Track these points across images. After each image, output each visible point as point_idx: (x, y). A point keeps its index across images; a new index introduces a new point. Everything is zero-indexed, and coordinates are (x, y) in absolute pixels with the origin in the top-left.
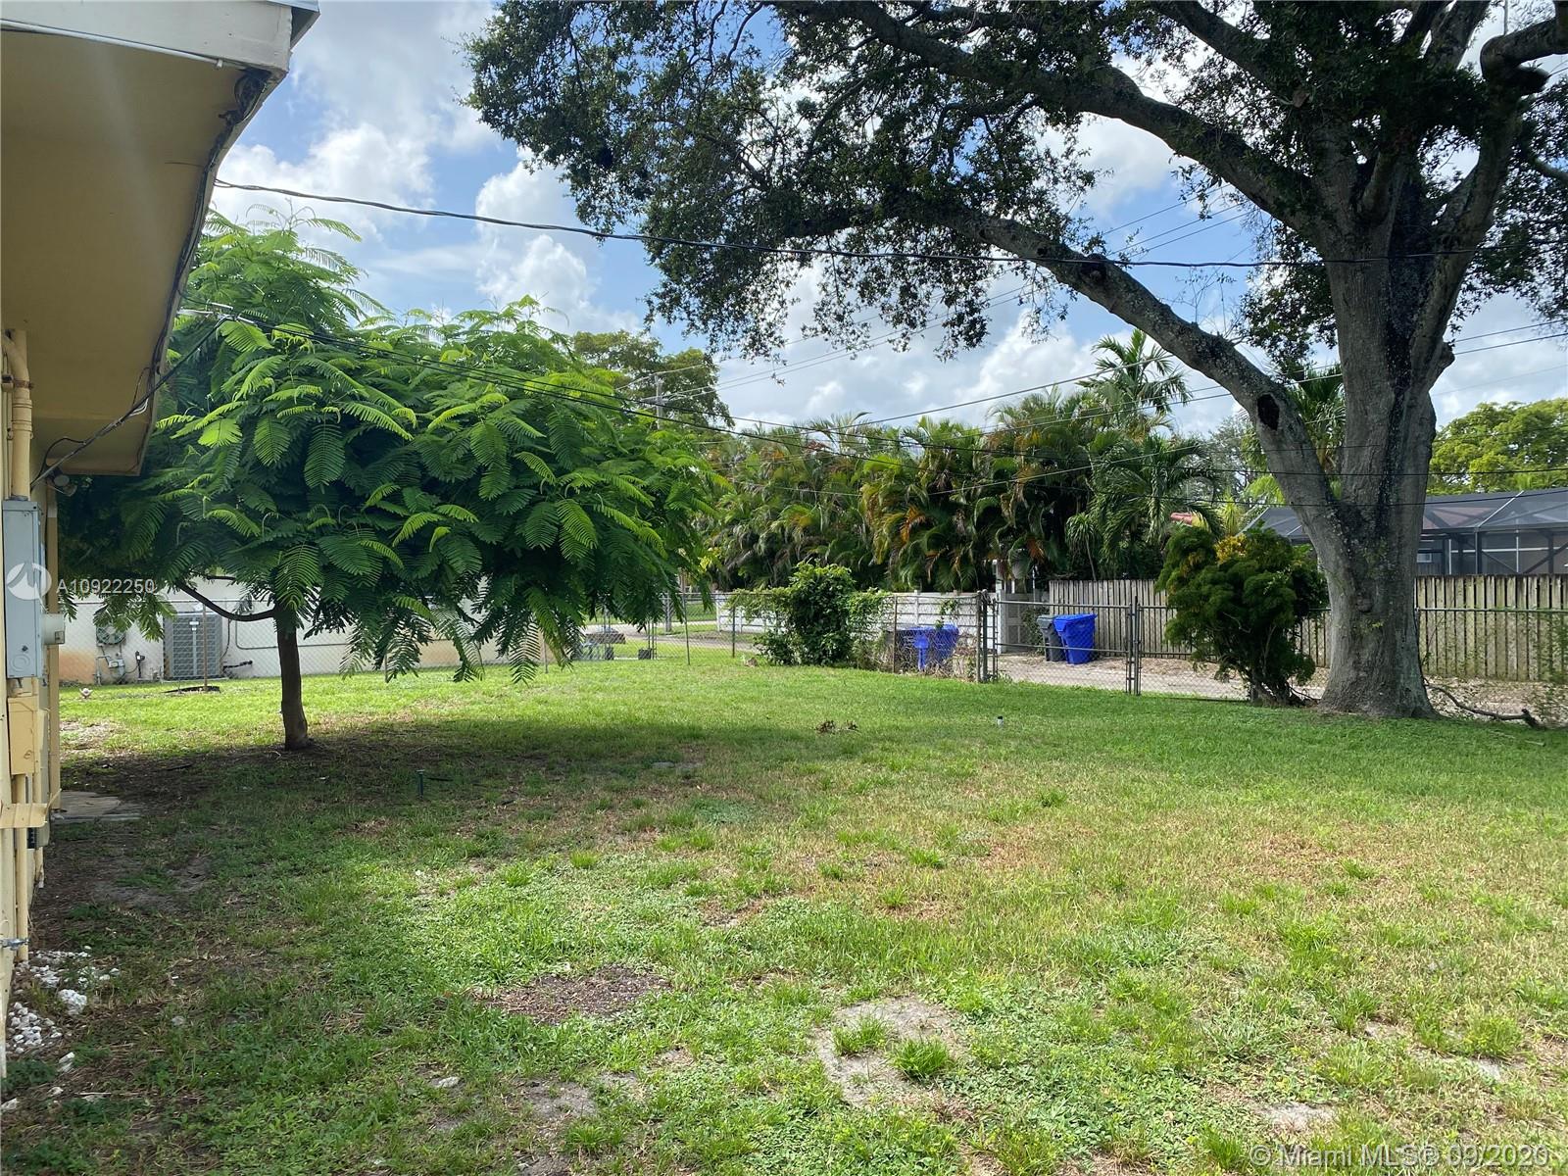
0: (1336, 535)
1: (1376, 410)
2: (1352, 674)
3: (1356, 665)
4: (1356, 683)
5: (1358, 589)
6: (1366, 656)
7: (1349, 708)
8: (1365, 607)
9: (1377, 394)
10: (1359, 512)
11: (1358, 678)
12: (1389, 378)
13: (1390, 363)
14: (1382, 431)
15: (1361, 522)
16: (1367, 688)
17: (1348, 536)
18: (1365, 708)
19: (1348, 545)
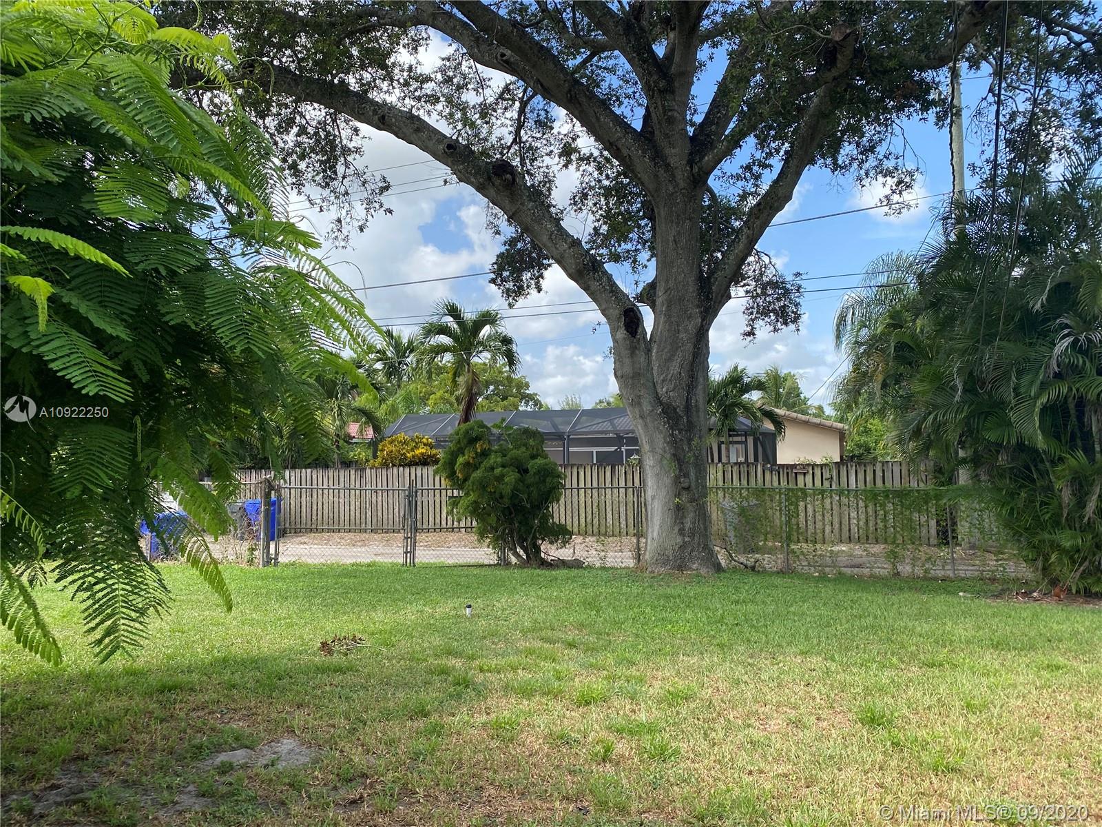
0: (664, 428)
1: (686, 331)
2: (679, 540)
3: (681, 532)
4: (682, 547)
5: (681, 470)
6: (688, 524)
7: (681, 568)
8: (686, 485)
9: (689, 318)
10: (675, 409)
11: (684, 542)
12: (698, 306)
13: (700, 294)
14: (689, 347)
15: (678, 418)
16: (692, 551)
17: (672, 428)
18: (695, 566)
19: (672, 435)
